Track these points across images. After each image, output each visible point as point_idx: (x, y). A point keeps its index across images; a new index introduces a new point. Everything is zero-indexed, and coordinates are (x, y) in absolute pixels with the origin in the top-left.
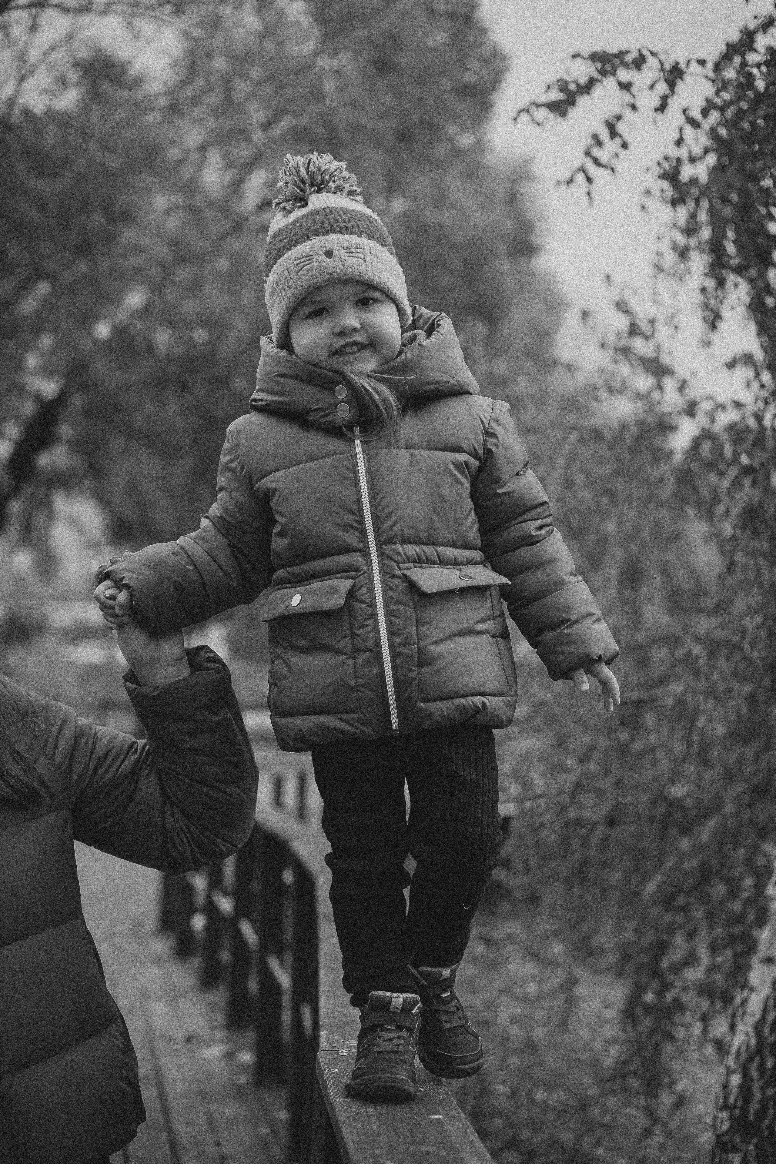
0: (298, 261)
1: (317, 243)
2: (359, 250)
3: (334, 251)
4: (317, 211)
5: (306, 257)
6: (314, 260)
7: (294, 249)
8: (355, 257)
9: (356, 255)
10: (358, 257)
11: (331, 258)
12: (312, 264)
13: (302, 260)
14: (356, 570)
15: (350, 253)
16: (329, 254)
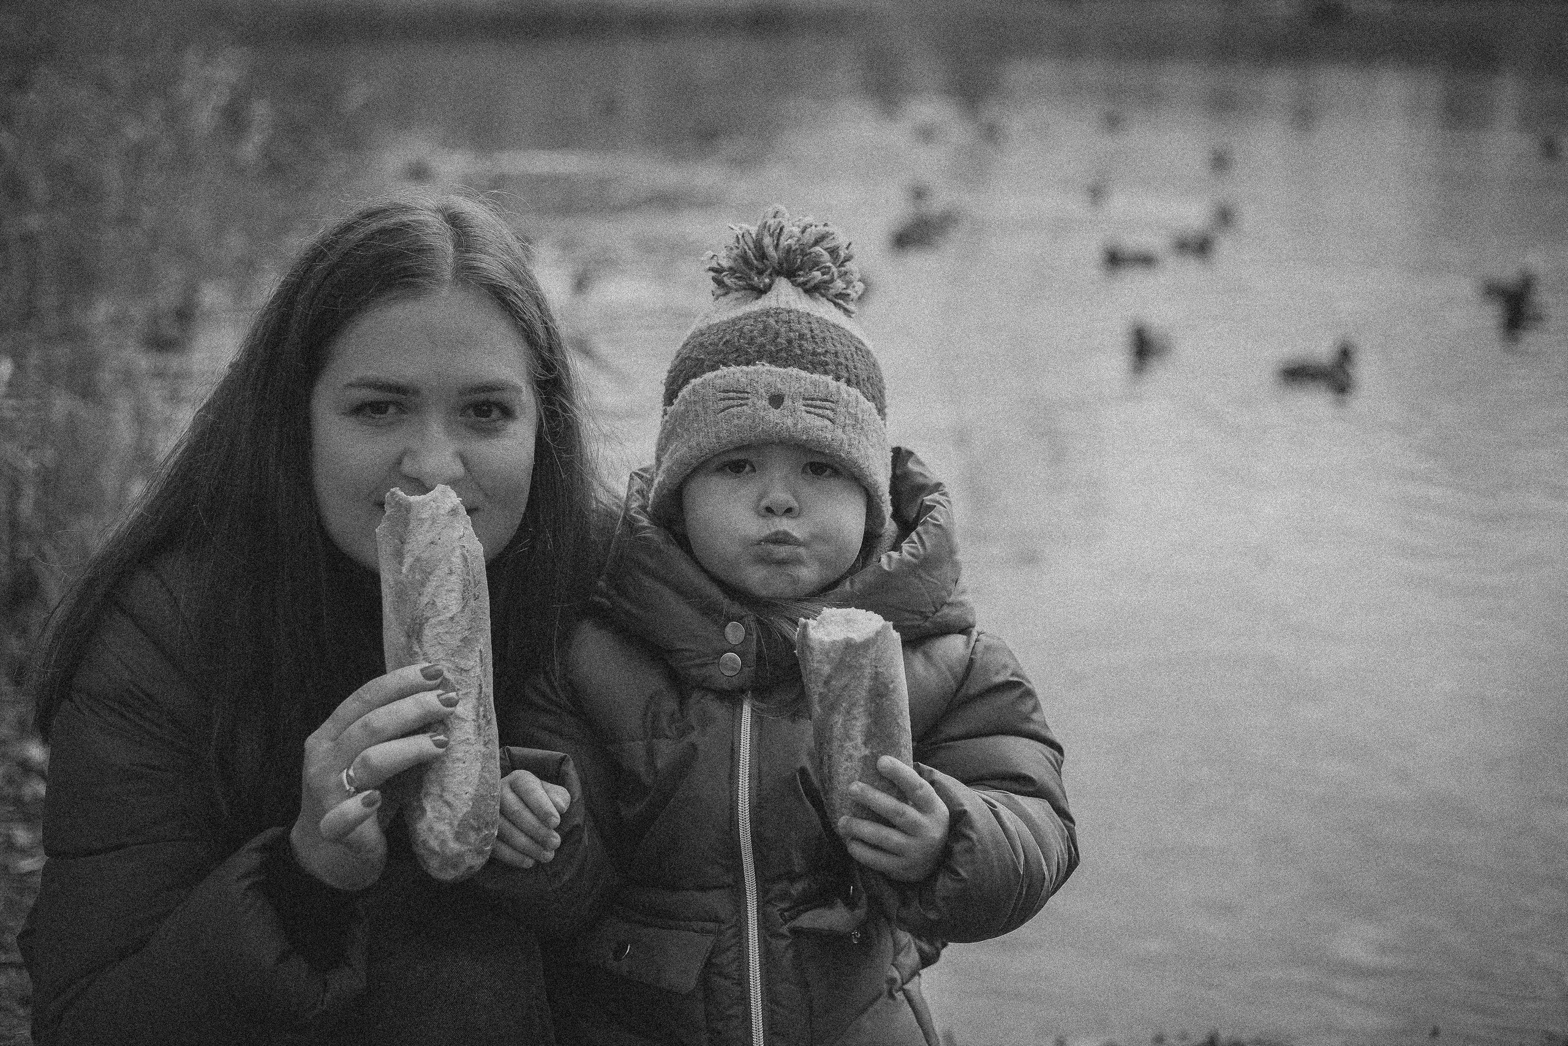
0: (722, 395)
1: (765, 373)
2: (828, 404)
3: (786, 398)
4: (777, 312)
5: (741, 392)
6: (750, 402)
7: (723, 370)
8: (818, 415)
9: (820, 411)
10: (823, 417)
11: (777, 408)
12: (745, 407)
13: (731, 394)
14: (717, 920)
15: (811, 406)
16: (776, 400)
